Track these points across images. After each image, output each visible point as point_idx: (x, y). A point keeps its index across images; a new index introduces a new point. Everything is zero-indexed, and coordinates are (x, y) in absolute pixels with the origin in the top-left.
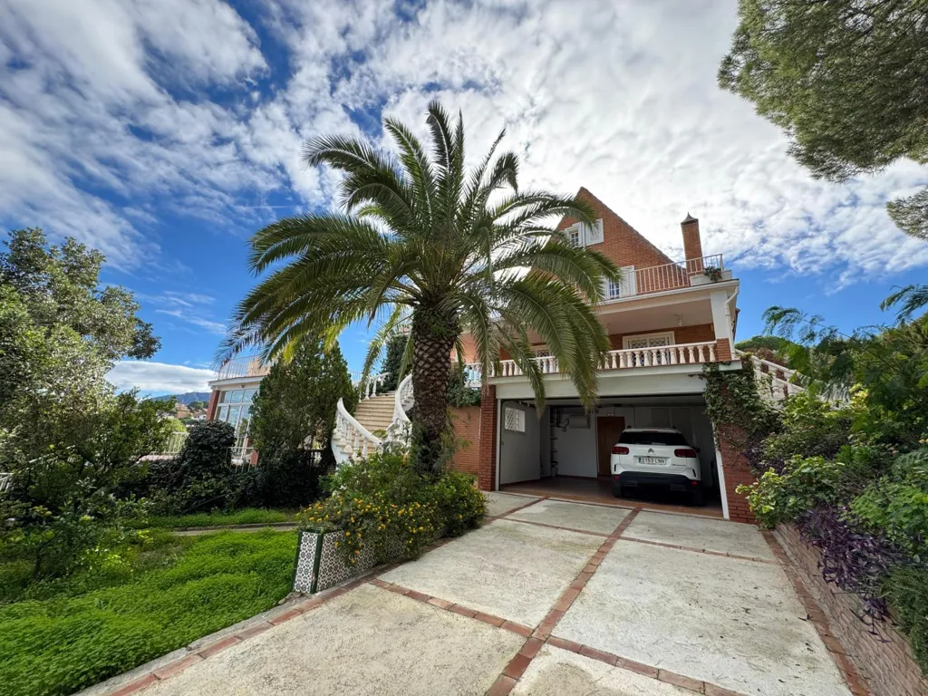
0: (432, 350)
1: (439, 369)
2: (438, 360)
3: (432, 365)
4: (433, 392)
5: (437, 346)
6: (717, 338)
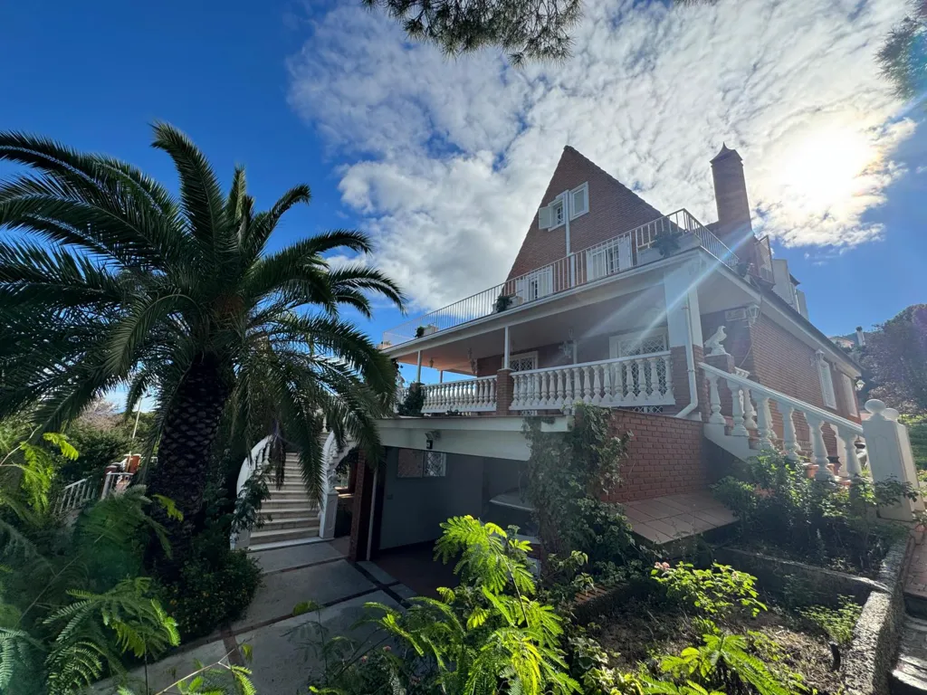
6: (671, 346)
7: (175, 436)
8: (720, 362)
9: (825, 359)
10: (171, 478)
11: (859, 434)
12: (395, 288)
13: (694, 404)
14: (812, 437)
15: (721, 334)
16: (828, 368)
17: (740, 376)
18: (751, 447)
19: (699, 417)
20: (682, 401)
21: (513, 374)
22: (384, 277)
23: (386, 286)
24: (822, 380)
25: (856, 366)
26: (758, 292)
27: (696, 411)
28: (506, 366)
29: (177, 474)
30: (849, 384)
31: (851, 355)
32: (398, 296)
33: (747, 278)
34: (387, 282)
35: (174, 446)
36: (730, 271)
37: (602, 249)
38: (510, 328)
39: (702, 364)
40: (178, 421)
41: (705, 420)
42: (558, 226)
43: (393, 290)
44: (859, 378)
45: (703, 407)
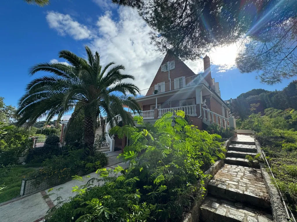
0: (87, 119)
1: (90, 125)
2: (89, 122)
3: (88, 124)
4: (88, 132)
5: (89, 118)
6: (197, 104)
7: (90, 124)
8: (205, 107)
9: (224, 107)
10: (90, 134)
11: (228, 120)
12: (138, 89)
13: (201, 116)
14: (221, 121)
15: (205, 101)
16: (224, 109)
17: (208, 110)
18: (211, 123)
19: (202, 118)
20: (199, 115)
21: (159, 110)
22: (135, 86)
23: (136, 88)
24: (223, 111)
25: (229, 108)
26: (212, 92)
27: (201, 117)
28: (156, 108)
29: (91, 133)
30: (228, 112)
31: (229, 105)
32: (139, 90)
33: (210, 89)
34: (136, 87)
35: (90, 126)
36: (208, 88)
37: (178, 79)
38: (157, 98)
39: (203, 108)
40: (90, 120)
41: (203, 119)
42: (166, 71)
43: (137, 89)
44: (230, 111)
45: (202, 116)
